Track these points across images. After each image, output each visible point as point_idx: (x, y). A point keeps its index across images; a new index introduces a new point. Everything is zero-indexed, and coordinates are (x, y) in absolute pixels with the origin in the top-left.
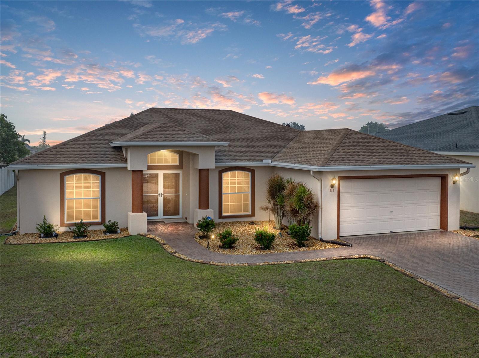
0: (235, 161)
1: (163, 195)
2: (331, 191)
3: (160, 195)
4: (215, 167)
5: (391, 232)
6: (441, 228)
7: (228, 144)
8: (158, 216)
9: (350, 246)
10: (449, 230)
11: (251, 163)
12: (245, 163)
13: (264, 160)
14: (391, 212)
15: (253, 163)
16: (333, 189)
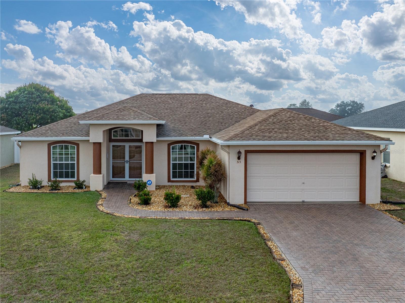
0: (181, 135)
1: (128, 162)
2: (238, 162)
3: (126, 161)
4: (157, 141)
5: (303, 202)
6: (360, 201)
7: (164, 122)
8: (124, 178)
9: (245, 210)
10: (367, 203)
11: (194, 138)
12: (188, 138)
13: (204, 136)
14: (303, 183)
15: (196, 138)
16: (239, 161)
